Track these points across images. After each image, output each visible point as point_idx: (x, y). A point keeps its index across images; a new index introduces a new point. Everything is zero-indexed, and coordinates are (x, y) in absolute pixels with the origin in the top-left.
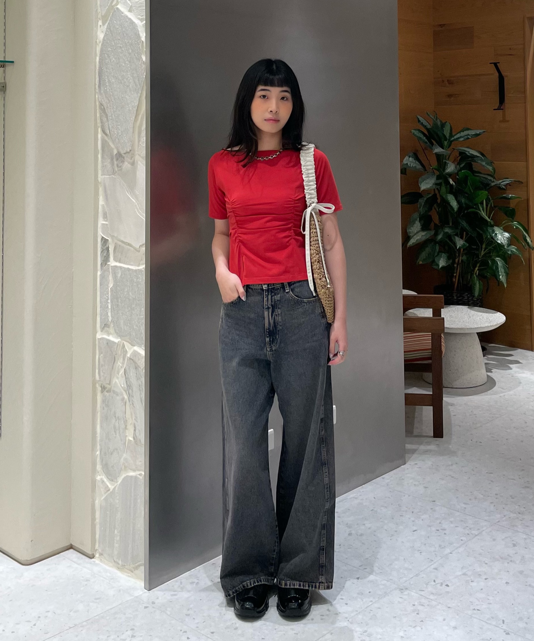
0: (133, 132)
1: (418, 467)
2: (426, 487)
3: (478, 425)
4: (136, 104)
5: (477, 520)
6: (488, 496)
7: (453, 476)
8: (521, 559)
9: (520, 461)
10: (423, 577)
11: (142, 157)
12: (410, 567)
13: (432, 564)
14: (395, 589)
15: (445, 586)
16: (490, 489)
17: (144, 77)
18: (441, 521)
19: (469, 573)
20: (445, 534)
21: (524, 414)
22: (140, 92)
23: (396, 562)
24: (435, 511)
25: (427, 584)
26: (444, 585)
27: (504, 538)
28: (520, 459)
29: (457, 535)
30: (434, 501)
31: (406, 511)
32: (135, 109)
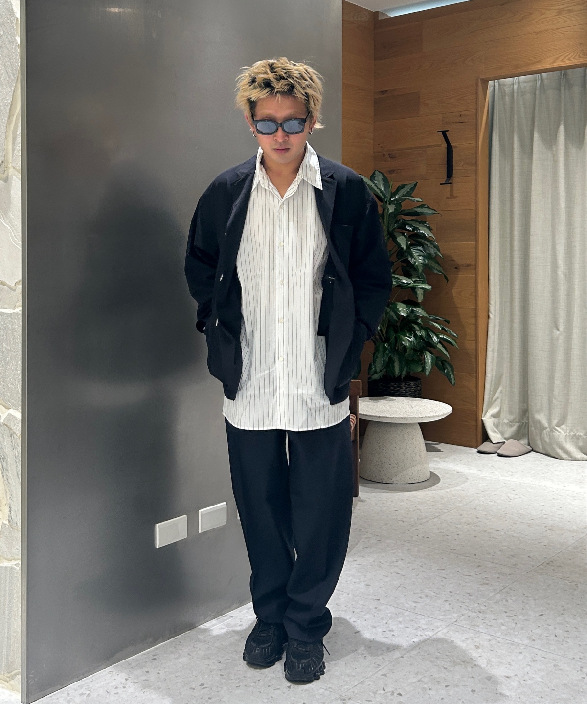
0: (6, 138)
1: (358, 563)
2: (367, 585)
3: (424, 520)
4: (9, 101)
5: (430, 620)
6: (442, 594)
7: (399, 573)
8: (487, 663)
9: (475, 557)
10: (369, 685)
11: (17, 170)
12: (354, 674)
13: (380, 670)
14: (336, 699)
15: (398, 696)
16: (443, 586)
17: (19, 64)
18: (388, 621)
19: (425, 680)
20: (393, 635)
21: (475, 509)
22: (14, 85)
23: (337, 668)
24: (380, 610)
25: (375, 693)
26: (395, 694)
27: (464, 639)
28: (475, 555)
29: (408, 637)
30: (379, 600)
31: (346, 611)
32: (8, 108)
